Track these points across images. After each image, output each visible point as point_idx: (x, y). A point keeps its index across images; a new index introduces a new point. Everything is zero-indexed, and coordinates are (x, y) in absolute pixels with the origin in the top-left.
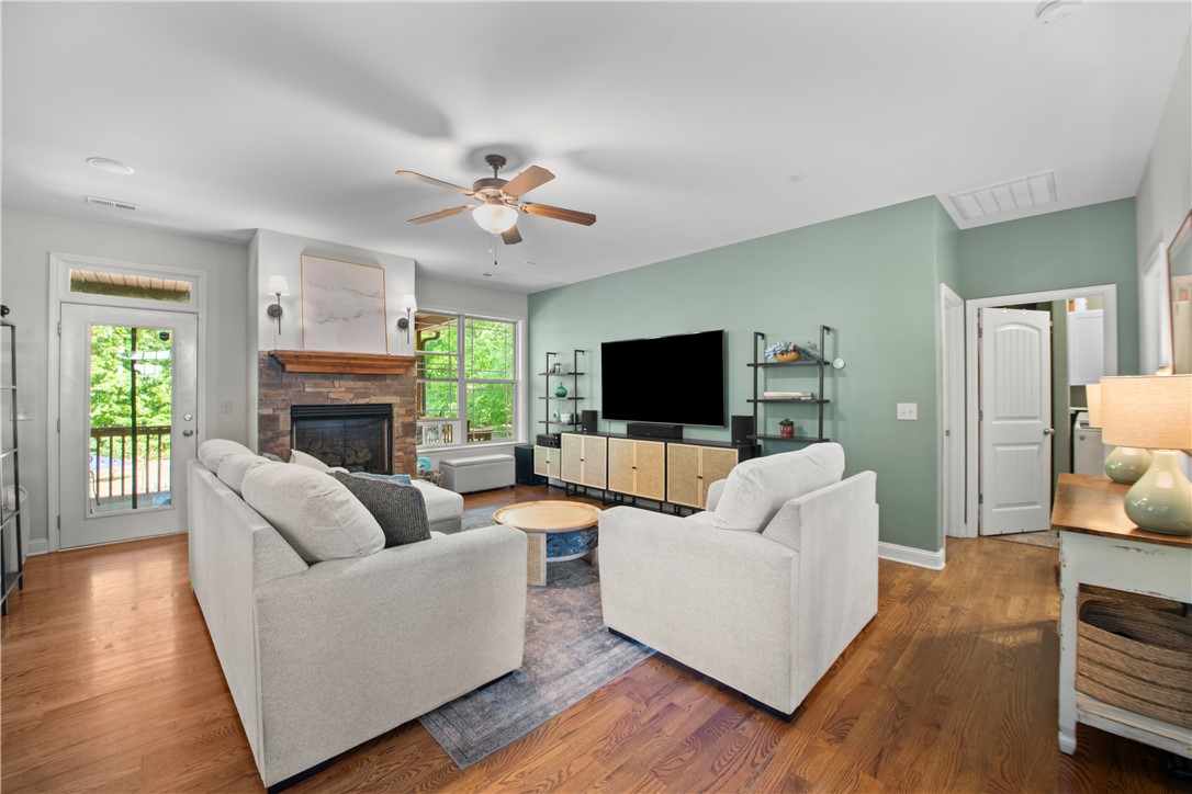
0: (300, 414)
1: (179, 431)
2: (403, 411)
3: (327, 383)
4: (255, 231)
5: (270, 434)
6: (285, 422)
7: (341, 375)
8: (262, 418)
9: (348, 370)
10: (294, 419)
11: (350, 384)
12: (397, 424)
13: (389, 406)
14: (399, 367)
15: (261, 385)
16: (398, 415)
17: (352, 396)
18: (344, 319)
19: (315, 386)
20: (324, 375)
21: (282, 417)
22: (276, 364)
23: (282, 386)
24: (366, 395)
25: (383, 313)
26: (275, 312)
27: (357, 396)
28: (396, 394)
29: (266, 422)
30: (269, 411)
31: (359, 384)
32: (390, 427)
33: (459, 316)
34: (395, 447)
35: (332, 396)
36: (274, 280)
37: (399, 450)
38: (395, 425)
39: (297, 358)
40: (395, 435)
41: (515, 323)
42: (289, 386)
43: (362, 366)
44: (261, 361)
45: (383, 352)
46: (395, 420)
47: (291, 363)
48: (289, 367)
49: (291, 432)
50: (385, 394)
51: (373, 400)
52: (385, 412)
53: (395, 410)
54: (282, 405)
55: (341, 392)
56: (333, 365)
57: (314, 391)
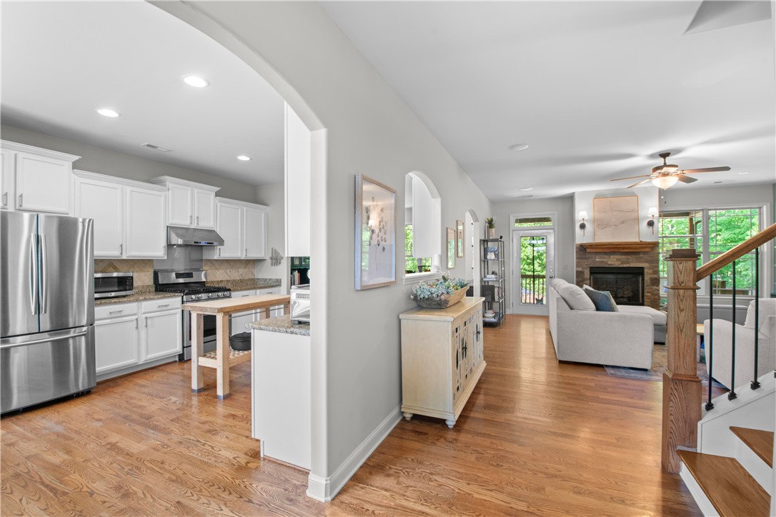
0: (594, 271)
1: (548, 277)
2: (651, 271)
3: (607, 257)
4: (574, 193)
5: (581, 279)
6: (587, 274)
7: (614, 253)
8: (577, 272)
9: (616, 250)
10: (591, 273)
11: (619, 257)
12: (647, 278)
13: (643, 268)
14: (646, 247)
15: (577, 258)
16: (648, 274)
17: (620, 263)
18: (615, 225)
19: (601, 258)
20: (606, 253)
21: (586, 272)
22: (583, 249)
23: (585, 258)
24: (628, 263)
25: (637, 220)
26: (583, 226)
27: (622, 263)
28: (646, 262)
29: (579, 274)
30: (580, 269)
31: (623, 257)
32: (643, 280)
33: (703, 210)
34: (646, 290)
35: (609, 263)
36: (583, 213)
37: (648, 292)
38: (646, 279)
39: (591, 246)
40: (646, 284)
41: (760, 208)
42: (589, 258)
43: (624, 248)
44: (577, 248)
45: (637, 240)
46: (646, 276)
47: (588, 248)
48: (588, 250)
49: (590, 279)
50: (639, 262)
51: (632, 265)
52: (639, 272)
53: (646, 270)
54: (586, 267)
55: (614, 261)
56: (608, 248)
57: (599, 261)
